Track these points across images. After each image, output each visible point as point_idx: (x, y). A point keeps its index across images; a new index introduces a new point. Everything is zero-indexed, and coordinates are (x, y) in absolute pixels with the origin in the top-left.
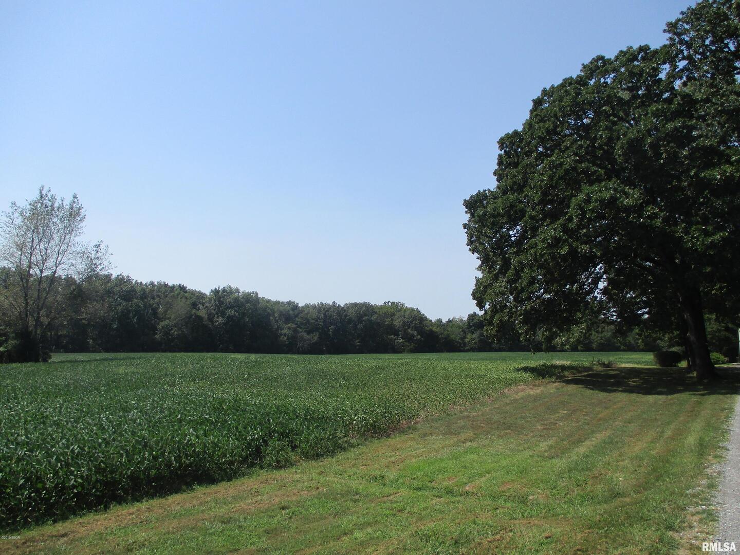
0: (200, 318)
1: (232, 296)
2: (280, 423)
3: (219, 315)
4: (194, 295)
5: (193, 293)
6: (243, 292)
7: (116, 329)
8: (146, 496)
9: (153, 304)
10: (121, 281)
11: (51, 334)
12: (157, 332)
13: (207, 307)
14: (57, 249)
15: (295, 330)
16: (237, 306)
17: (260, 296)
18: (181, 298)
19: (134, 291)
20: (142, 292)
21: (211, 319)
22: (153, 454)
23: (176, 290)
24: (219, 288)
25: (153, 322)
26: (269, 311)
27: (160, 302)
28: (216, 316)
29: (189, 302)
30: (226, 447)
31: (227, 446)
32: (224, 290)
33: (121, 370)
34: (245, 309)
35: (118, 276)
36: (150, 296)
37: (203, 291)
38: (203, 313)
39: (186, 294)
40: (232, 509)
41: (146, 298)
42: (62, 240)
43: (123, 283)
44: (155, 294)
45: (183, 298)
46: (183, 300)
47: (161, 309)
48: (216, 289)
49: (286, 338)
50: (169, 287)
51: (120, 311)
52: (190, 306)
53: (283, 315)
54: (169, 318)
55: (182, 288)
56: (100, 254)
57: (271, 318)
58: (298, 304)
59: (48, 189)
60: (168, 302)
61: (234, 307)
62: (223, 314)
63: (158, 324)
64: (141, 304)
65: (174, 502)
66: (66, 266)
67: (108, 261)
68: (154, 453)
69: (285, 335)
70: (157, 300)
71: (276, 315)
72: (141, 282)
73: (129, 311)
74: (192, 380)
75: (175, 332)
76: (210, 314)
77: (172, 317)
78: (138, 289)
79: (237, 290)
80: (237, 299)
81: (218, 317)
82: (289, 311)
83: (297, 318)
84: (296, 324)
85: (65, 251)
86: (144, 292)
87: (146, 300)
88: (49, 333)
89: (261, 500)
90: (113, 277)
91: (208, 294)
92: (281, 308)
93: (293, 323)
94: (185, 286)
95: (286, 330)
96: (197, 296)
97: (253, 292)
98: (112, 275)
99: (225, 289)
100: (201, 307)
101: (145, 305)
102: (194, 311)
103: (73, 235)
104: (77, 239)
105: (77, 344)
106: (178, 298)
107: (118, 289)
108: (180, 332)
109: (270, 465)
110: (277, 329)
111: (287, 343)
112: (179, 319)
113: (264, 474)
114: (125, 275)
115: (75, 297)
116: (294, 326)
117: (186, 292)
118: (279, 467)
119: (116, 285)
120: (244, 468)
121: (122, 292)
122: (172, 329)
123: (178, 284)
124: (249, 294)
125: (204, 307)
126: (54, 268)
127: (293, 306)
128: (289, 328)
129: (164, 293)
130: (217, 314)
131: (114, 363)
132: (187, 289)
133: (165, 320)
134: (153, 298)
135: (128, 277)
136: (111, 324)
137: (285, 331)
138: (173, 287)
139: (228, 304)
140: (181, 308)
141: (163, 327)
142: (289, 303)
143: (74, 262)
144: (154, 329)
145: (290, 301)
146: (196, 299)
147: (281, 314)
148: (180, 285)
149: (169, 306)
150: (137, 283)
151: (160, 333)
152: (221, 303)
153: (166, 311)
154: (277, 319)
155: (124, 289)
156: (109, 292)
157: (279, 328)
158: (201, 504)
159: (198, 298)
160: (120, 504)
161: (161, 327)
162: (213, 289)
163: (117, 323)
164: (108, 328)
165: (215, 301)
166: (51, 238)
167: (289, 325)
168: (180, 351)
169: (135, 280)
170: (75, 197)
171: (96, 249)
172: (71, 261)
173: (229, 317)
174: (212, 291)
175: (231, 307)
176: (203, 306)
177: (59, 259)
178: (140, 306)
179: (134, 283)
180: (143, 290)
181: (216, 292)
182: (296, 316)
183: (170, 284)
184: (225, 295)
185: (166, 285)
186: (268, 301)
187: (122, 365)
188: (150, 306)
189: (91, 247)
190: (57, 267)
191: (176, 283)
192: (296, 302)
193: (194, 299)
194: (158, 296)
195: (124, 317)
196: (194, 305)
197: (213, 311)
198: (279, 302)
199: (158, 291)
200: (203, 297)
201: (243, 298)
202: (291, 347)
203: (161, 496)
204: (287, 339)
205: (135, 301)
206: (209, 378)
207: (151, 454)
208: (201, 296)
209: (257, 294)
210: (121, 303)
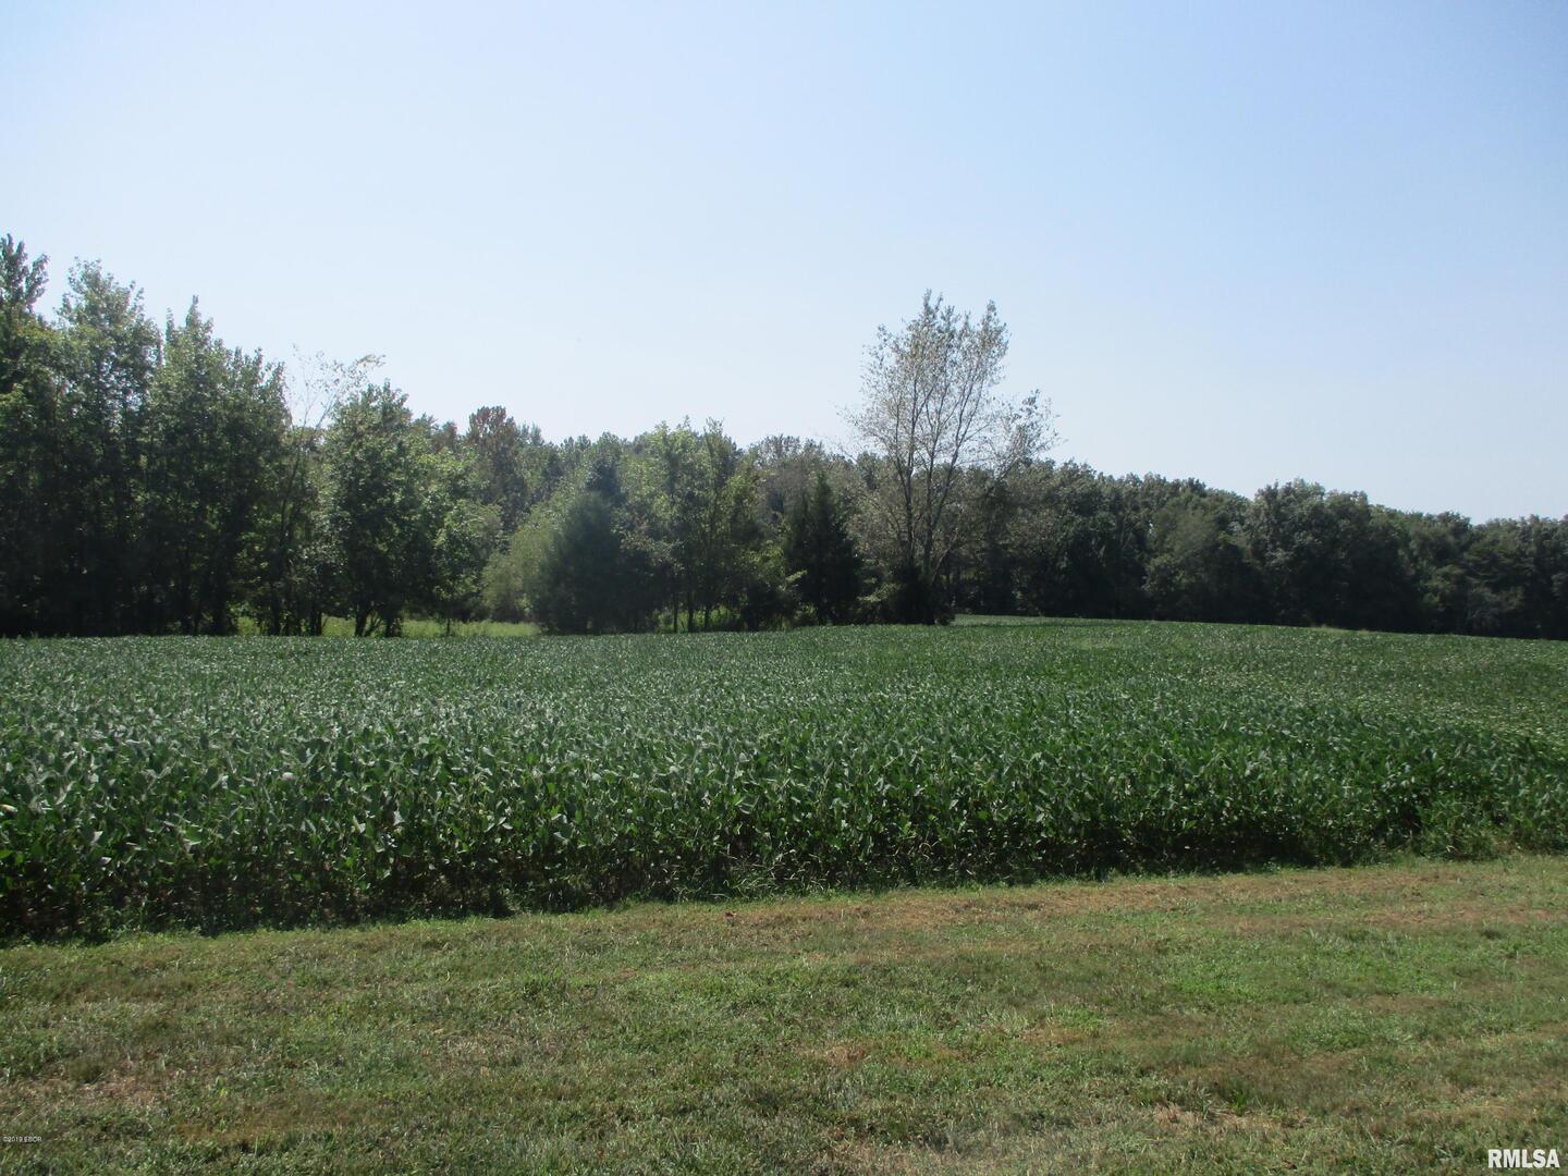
0: (1235, 551)
1: (1307, 503)
2: (1457, 762)
3: (1278, 543)
4: (1222, 500)
5: (1219, 497)
6: (1331, 493)
7: (1064, 571)
8: (1174, 868)
9: (1137, 521)
10: (1073, 474)
11: (948, 578)
12: (1145, 578)
13: (1250, 527)
14: (957, 411)
15: (1461, 582)
16: (1317, 526)
17: (1372, 501)
18: (1195, 508)
19: (1098, 494)
20: (1113, 498)
21: (1259, 552)
22: (1184, 787)
23: (1184, 491)
24: (1276, 485)
25: (1137, 557)
26: (1394, 535)
27: (1150, 517)
28: (1270, 546)
29: (1210, 517)
30: (1335, 796)
31: (1337, 794)
32: (1288, 490)
33: (1086, 645)
34: (1338, 530)
35: (1066, 464)
36: (1129, 504)
37: (1240, 493)
38: (1240, 538)
39: (1204, 500)
40: (1365, 916)
41: (1120, 508)
42: (967, 392)
43: (1076, 479)
44: (1139, 499)
45: (1199, 507)
46: (1199, 512)
47: (1152, 531)
48: (1269, 488)
49: (1437, 599)
50: (1169, 485)
51: (1071, 534)
52: (1213, 524)
53: (1432, 545)
54: (1170, 550)
55: (1195, 487)
56: (1035, 418)
57: (1401, 552)
58: (1468, 519)
59: (938, 296)
60: (1166, 518)
61: (1311, 527)
62: (1286, 543)
63: (1148, 562)
64: (1111, 522)
65: (1234, 885)
66: (973, 444)
67: (1051, 430)
68: (1187, 785)
69: (1435, 591)
70: (1143, 512)
71: (1413, 545)
72: (1111, 476)
73: (1089, 536)
74: (1235, 669)
75: (1182, 579)
76: (1258, 542)
77: (1177, 548)
78: (1106, 491)
79: (1318, 490)
80: (1317, 510)
81: (1274, 549)
82: (1444, 536)
83: (1465, 554)
84: (1463, 567)
85: (972, 414)
86: (1118, 497)
87: (1121, 513)
88: (944, 577)
89: (1431, 911)
90: (1058, 466)
91: (1252, 498)
92: (1426, 531)
93: (1456, 563)
94: (1201, 482)
95: (1438, 581)
96: (1229, 503)
97: (1355, 493)
98: (1054, 463)
99: (1290, 488)
100: (1236, 526)
101: (1120, 523)
102: (1222, 535)
103: (986, 383)
104: (994, 391)
105: (994, 600)
106: (1186, 508)
107: (1067, 490)
108: (1193, 580)
109: (1437, 849)
110: (1416, 578)
111: (1441, 610)
112: (1190, 551)
113: (1426, 866)
114: (1079, 462)
115: (992, 505)
116: (1458, 571)
117: (1204, 495)
118: (1459, 856)
119: (1063, 484)
120: (1378, 846)
121: (1074, 497)
122: (1176, 573)
123: (1187, 478)
124: (1346, 497)
125: (1244, 527)
126: (955, 448)
127: (1459, 527)
128: (1446, 576)
129: (1158, 498)
130: (1273, 542)
131: (1070, 631)
132: (1207, 488)
133: (1162, 553)
134: (1136, 509)
135: (1085, 465)
136: (1056, 561)
137: (1436, 583)
138: (1176, 485)
139: (1297, 519)
140: (1194, 528)
141: (1158, 569)
142: (1446, 518)
143: (989, 435)
144: (1139, 572)
145: (1448, 513)
146: (1225, 509)
147: (1425, 543)
148: (1191, 482)
149: (1169, 525)
150: (1104, 478)
151: (1153, 581)
152: (1281, 518)
153: (1163, 536)
154: (1415, 553)
155: (1078, 490)
156: (1051, 499)
157: (1420, 575)
158: (1292, 897)
159: (1231, 509)
160: (1124, 873)
161: (1153, 569)
162: (1264, 488)
163: (1065, 558)
164: (1049, 569)
165: (1267, 515)
166: (946, 391)
167: (1446, 569)
168: (1194, 618)
169: (1098, 473)
170: (992, 308)
171: (1028, 406)
172: (983, 433)
173: (1301, 548)
174: (1261, 493)
175: (1307, 526)
176: (1242, 524)
177: (962, 430)
178: (1110, 525)
179: (1096, 478)
180: (1117, 493)
181: (1270, 495)
182: (1465, 548)
183: (1170, 480)
184: (1290, 501)
185: (1161, 483)
186: (1393, 514)
187: (1087, 635)
188: (1131, 524)
189: (1018, 405)
190: (958, 446)
191: (1183, 477)
192: (1464, 514)
193: (1221, 509)
194: (1146, 504)
195: (1079, 546)
196: (1223, 523)
197: (1264, 536)
198: (1421, 515)
199: (1147, 495)
200: (1240, 505)
201: (1332, 506)
202: (1453, 619)
203: (1202, 872)
204: (1440, 602)
205: (1102, 514)
206: (1270, 667)
207: (1180, 787)
208: (1236, 504)
209: (1364, 497)
210: (1073, 519)
